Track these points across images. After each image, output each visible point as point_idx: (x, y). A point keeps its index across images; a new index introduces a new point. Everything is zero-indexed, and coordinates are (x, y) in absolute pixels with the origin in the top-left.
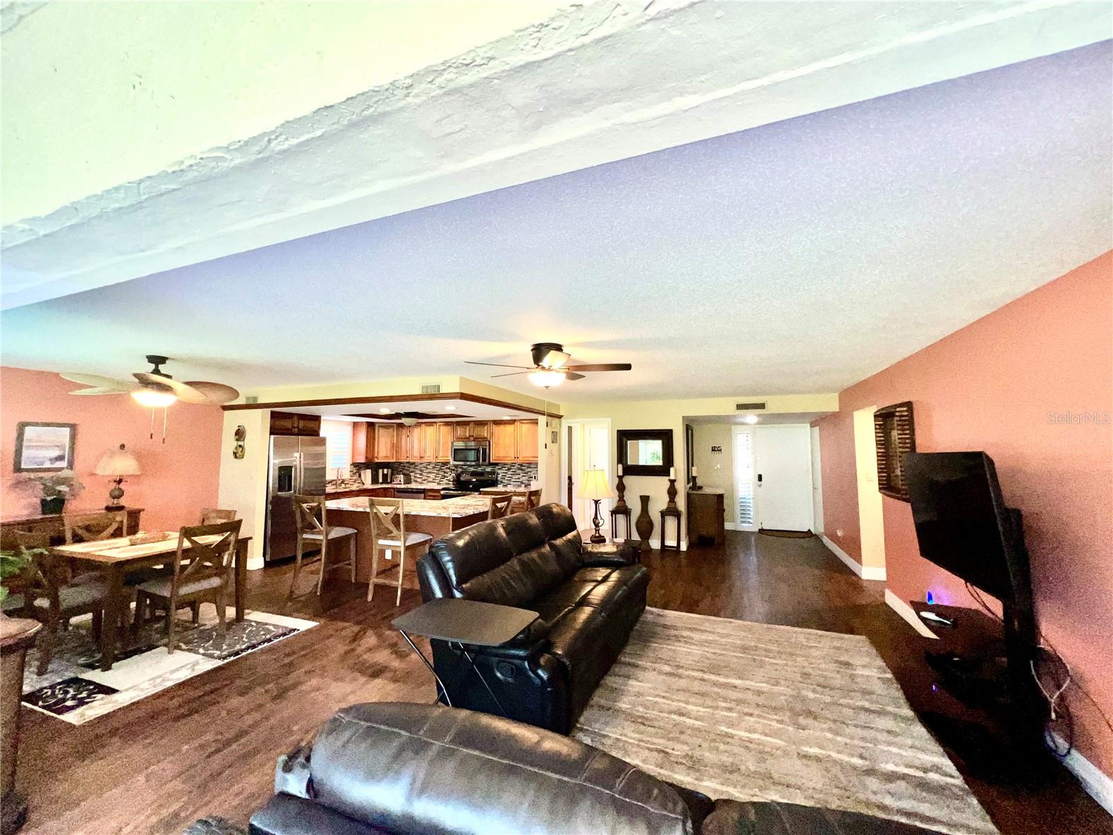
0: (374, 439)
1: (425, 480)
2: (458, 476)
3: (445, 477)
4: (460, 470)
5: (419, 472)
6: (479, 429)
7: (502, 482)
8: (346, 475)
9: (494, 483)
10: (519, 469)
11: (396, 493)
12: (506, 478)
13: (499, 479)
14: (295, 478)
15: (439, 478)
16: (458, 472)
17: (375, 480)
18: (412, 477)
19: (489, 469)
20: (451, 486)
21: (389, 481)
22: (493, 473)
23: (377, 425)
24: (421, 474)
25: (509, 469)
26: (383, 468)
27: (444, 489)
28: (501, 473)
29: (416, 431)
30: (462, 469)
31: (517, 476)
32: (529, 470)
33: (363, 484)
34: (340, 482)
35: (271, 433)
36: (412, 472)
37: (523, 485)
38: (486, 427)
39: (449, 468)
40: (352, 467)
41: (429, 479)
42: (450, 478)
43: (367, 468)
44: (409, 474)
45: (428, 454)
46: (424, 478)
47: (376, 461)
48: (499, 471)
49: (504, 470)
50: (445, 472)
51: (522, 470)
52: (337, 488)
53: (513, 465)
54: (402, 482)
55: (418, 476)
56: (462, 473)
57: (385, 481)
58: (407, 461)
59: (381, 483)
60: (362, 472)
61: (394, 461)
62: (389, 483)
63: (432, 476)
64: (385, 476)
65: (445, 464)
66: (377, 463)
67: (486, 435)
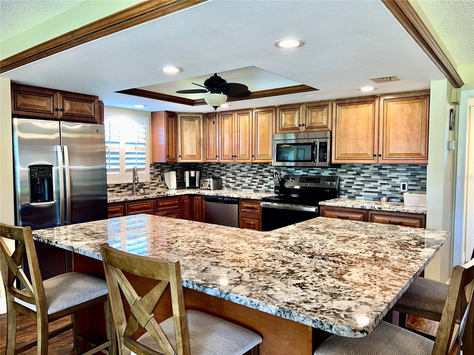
0: (176, 134)
1: (238, 185)
2: (282, 181)
3: (264, 182)
4: (284, 174)
5: (231, 175)
6: (314, 114)
7: (346, 192)
8: (145, 177)
9: (335, 194)
10: (375, 173)
11: (204, 201)
12: (353, 187)
13: (342, 187)
14: (58, 182)
15: (256, 184)
16: (282, 176)
17: (181, 185)
18: (224, 182)
19: (326, 173)
20: (272, 194)
21: (197, 186)
22: (332, 178)
23: (179, 116)
24: (234, 178)
25: (358, 174)
26: (189, 170)
27: (264, 200)
28: (345, 178)
29: (227, 122)
30: (288, 172)
31: (373, 184)
32: (394, 175)
33: (168, 188)
34: (137, 186)
35: (13, 116)
36: (223, 175)
37: (384, 199)
38: (325, 110)
39: (269, 171)
40: (153, 168)
41: (244, 185)
42: (272, 183)
43: (172, 169)
44: (219, 178)
45: (242, 152)
46: (237, 183)
47: (180, 160)
48: (342, 176)
49: (350, 174)
50: (264, 176)
51: (380, 174)
52: (133, 194)
53: (365, 166)
54: (212, 189)
55: (231, 180)
56: (287, 177)
57: (193, 185)
58: (217, 161)
59: (188, 188)
60: (166, 175)
61: (201, 161)
62: (197, 188)
63: (247, 180)
64: (192, 180)
65: (264, 165)
66: (182, 164)
67: (325, 123)
